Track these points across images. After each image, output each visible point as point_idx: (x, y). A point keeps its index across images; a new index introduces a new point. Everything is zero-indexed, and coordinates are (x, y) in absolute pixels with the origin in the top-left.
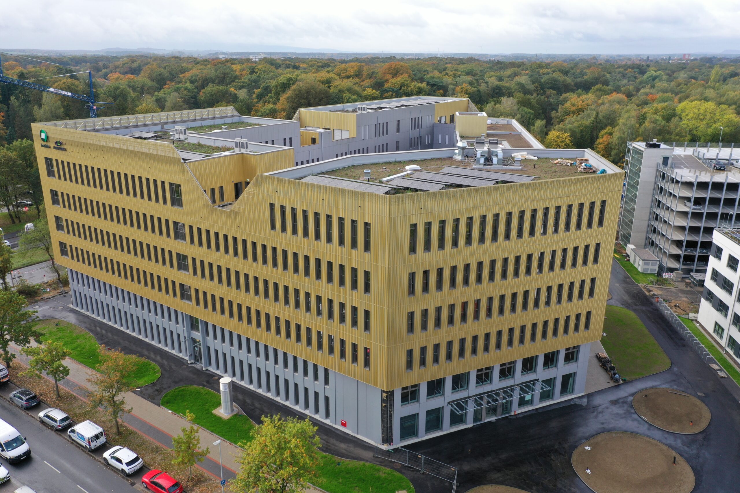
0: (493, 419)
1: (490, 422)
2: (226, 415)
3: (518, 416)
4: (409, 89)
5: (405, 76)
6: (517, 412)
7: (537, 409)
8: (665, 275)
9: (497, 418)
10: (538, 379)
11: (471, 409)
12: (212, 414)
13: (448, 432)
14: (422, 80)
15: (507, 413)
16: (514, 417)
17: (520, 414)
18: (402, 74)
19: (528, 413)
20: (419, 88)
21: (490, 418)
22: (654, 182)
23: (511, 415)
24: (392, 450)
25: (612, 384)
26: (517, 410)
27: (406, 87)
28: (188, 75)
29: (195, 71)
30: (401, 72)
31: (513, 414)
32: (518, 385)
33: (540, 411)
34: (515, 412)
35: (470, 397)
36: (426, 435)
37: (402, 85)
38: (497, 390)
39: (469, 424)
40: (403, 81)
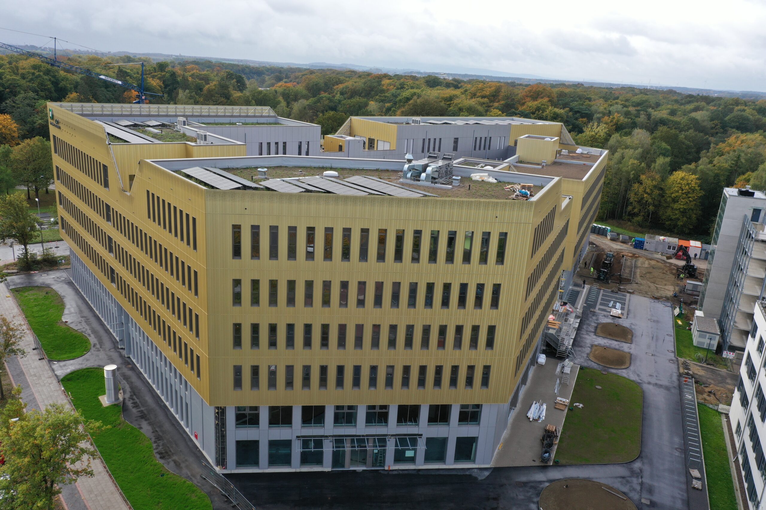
0: (360, 468)
1: (355, 471)
2: (107, 402)
3: (390, 473)
4: (544, 114)
5: (546, 100)
6: (391, 468)
7: (419, 470)
8: (726, 354)
9: (365, 468)
10: (421, 435)
11: (328, 449)
12: (98, 399)
13: (298, 470)
14: (564, 106)
15: (380, 466)
16: (386, 473)
17: (396, 470)
18: (542, 98)
19: (406, 472)
20: (555, 113)
21: (358, 467)
22: (738, 238)
23: (384, 470)
24: (223, 474)
25: (537, 463)
26: (390, 465)
27: (541, 111)
28: (341, 86)
29: (349, 84)
30: (542, 96)
31: (386, 468)
32: (392, 435)
33: (421, 473)
34: (389, 467)
35: (327, 436)
36: (268, 468)
37: (538, 109)
38: (363, 436)
39: (327, 467)
40: (540, 105)
